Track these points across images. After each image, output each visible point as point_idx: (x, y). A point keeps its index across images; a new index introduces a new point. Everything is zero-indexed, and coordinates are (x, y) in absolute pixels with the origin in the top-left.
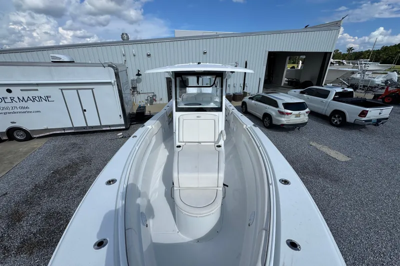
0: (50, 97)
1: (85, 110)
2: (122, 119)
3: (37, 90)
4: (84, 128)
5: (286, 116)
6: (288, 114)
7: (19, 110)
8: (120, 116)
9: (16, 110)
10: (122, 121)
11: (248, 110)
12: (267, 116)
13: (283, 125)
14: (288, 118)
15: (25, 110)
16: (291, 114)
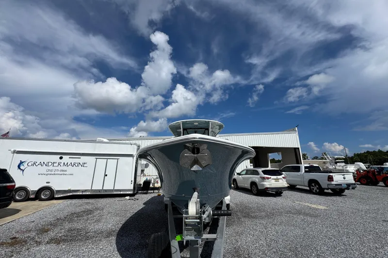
0: (86, 163)
1: (106, 175)
2: (133, 185)
3: (80, 158)
4: (99, 191)
5: (267, 180)
6: (268, 178)
7: (59, 173)
8: (132, 181)
9: (56, 173)
10: (132, 187)
11: (239, 185)
12: (253, 184)
13: (267, 188)
14: (269, 182)
15: (63, 173)
16: (270, 178)
